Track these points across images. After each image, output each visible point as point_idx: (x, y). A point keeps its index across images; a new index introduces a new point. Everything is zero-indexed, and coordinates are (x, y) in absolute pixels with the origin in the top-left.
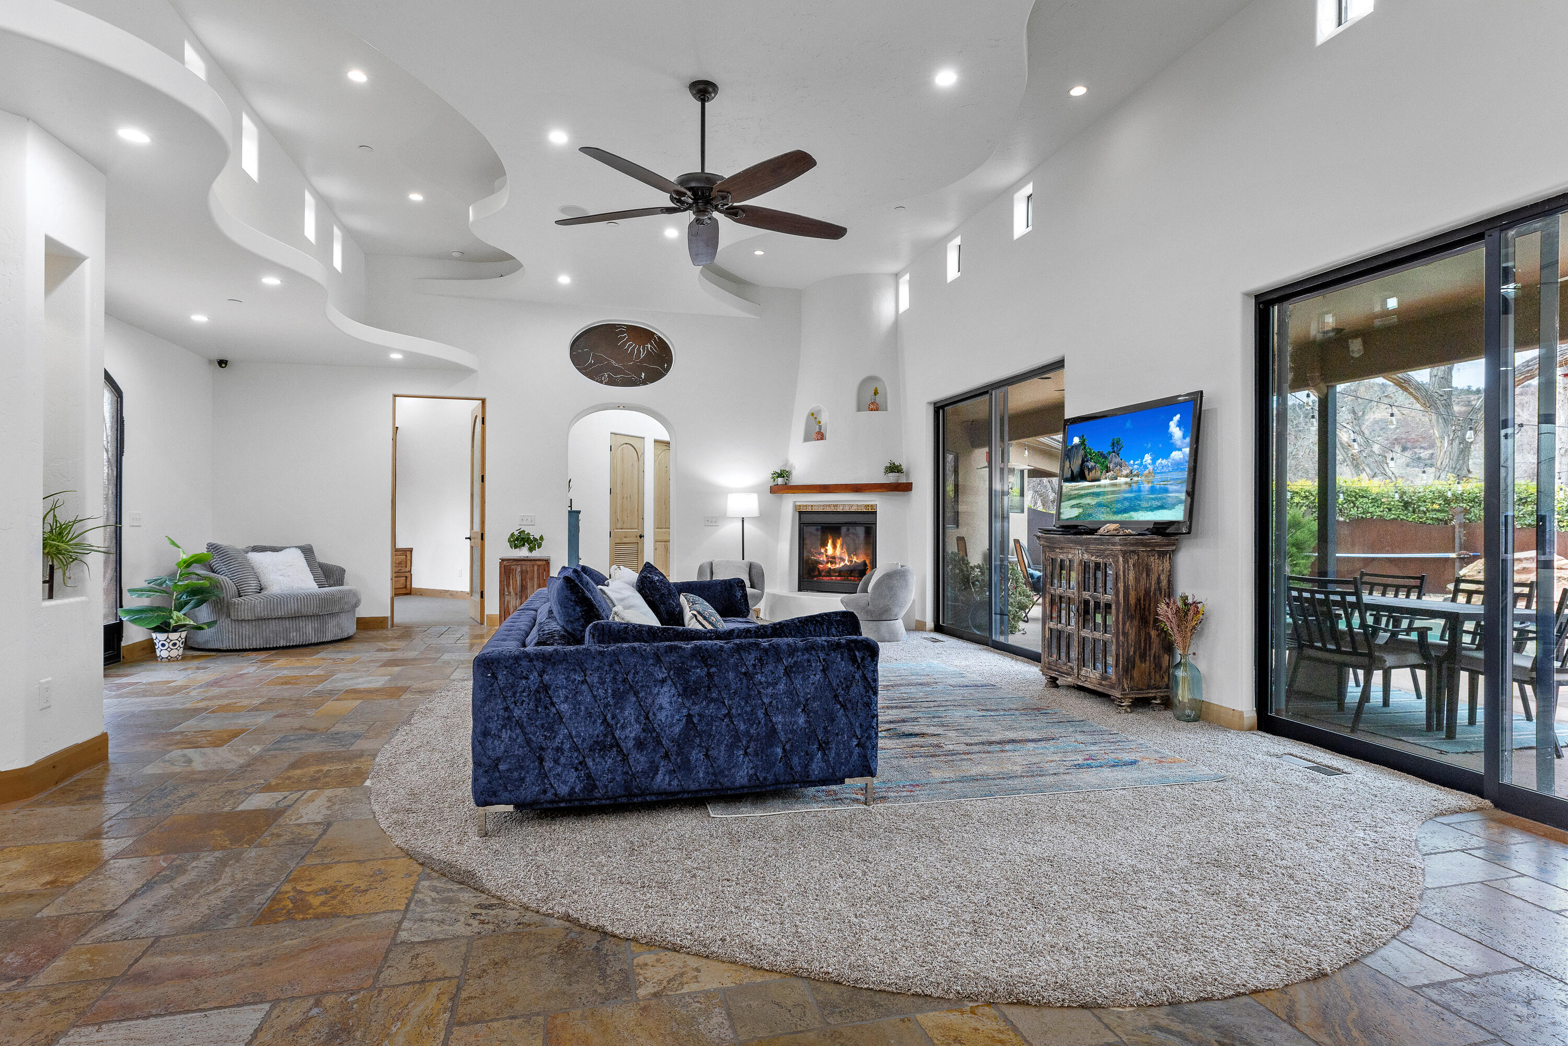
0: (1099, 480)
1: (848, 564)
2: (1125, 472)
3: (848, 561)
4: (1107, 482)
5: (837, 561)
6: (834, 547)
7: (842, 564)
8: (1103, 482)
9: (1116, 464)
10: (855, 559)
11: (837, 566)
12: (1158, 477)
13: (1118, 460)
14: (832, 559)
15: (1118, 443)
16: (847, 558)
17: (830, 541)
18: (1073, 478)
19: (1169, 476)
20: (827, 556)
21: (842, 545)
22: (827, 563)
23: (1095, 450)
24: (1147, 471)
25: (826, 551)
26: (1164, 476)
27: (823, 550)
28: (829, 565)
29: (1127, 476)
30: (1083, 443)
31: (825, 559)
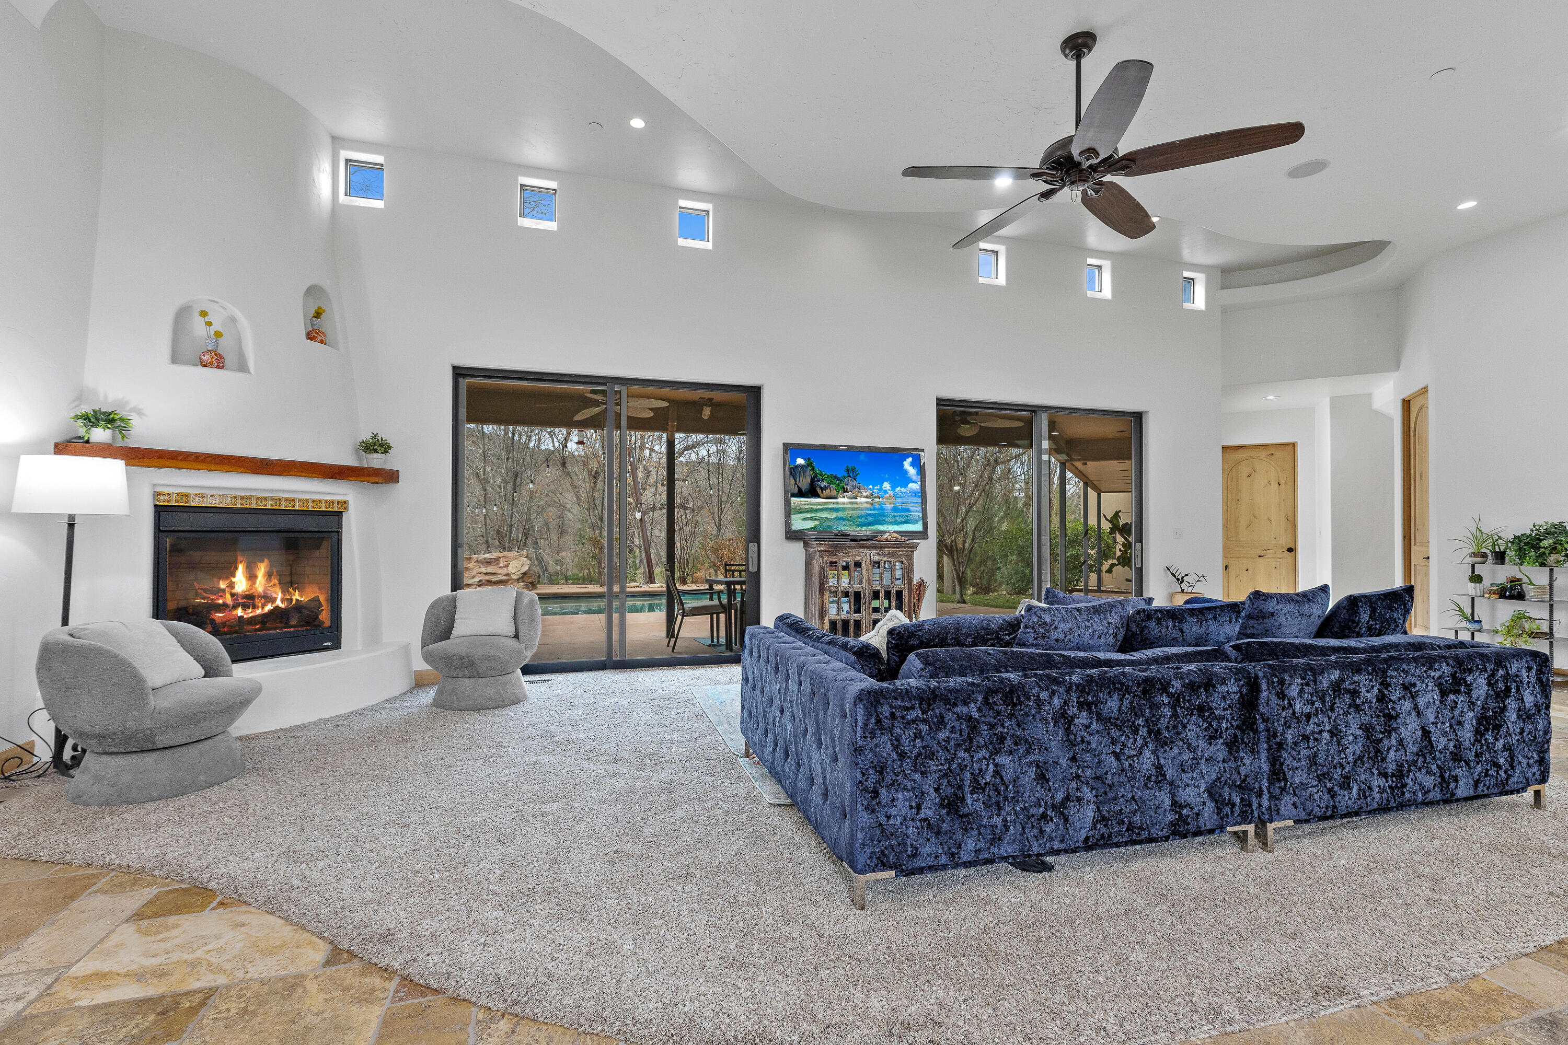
0: (835, 498)
1: (282, 605)
2: (864, 494)
3: (282, 601)
4: (846, 500)
5: (259, 602)
6: (252, 577)
7: (269, 607)
8: (840, 500)
9: (854, 487)
10: (296, 596)
11: (259, 611)
12: (899, 500)
13: (855, 483)
14: (249, 600)
15: (853, 470)
16: (279, 596)
17: (241, 568)
18: (801, 494)
19: (910, 500)
20: (232, 595)
21: (269, 575)
22: (235, 607)
23: (827, 472)
24: (887, 495)
25: (232, 585)
26: (905, 500)
27: (223, 585)
28: (239, 612)
29: (867, 497)
30: (809, 464)
31: (229, 600)
